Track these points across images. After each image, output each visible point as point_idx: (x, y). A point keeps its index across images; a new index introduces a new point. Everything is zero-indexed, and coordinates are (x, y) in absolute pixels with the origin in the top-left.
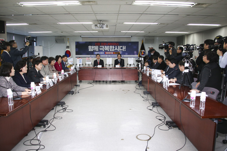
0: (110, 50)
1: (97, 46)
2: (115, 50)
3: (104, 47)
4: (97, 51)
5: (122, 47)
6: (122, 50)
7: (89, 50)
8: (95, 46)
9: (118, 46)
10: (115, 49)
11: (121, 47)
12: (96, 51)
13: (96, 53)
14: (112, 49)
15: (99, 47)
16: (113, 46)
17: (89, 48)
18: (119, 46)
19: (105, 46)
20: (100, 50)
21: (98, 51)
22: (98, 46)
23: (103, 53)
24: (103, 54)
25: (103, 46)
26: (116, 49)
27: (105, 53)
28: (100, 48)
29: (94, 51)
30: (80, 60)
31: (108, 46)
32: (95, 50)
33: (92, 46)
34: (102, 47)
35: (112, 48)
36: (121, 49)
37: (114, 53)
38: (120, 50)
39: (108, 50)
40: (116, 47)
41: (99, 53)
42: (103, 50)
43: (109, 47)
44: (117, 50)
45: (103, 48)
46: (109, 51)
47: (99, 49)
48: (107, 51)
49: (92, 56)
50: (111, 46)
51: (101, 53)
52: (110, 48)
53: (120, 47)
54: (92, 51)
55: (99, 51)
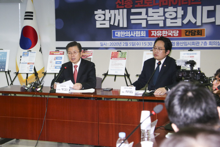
0: (168, 24)
1: (123, 9)
2: (185, 21)
3: (147, 14)
4: (123, 28)
5: (211, 8)
6: (212, 20)
7: (98, 26)
8: (117, 11)
9: (199, 8)
10: (184, 17)
11: (208, 11)
12: (118, 28)
13: (119, 34)
14: (176, 18)
15: (129, 14)
16: (180, 9)
17: (96, 17)
18: (203, 5)
19: (150, 10)
20: (133, 22)
21: (125, 26)
22: (125, 10)
23: (143, 34)
24: (142, 39)
25: (143, 11)
26: (190, 17)
27: (149, 34)
28: (132, 17)
29: (112, 27)
30: (57, 58)
31: (161, 10)
32: (116, 24)
33: (107, 11)
34: (140, 14)
35: (174, 15)
36: (208, 17)
37: (183, 33)
38: (206, 20)
39: (161, 24)
40: (190, 9)
41: (128, 34)
42: (144, 25)
43: (165, 13)
44: (193, 21)
45: (144, 16)
46: (165, 27)
47: (129, 20)
48: (156, 26)
49: (108, 44)
50: (171, 9)
51: (137, 34)
52: (167, 15)
53: (206, 9)
54: (107, 26)
55: (130, 26)
